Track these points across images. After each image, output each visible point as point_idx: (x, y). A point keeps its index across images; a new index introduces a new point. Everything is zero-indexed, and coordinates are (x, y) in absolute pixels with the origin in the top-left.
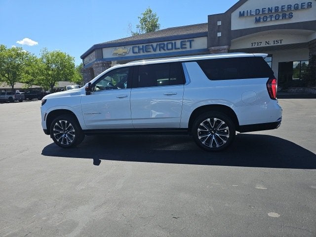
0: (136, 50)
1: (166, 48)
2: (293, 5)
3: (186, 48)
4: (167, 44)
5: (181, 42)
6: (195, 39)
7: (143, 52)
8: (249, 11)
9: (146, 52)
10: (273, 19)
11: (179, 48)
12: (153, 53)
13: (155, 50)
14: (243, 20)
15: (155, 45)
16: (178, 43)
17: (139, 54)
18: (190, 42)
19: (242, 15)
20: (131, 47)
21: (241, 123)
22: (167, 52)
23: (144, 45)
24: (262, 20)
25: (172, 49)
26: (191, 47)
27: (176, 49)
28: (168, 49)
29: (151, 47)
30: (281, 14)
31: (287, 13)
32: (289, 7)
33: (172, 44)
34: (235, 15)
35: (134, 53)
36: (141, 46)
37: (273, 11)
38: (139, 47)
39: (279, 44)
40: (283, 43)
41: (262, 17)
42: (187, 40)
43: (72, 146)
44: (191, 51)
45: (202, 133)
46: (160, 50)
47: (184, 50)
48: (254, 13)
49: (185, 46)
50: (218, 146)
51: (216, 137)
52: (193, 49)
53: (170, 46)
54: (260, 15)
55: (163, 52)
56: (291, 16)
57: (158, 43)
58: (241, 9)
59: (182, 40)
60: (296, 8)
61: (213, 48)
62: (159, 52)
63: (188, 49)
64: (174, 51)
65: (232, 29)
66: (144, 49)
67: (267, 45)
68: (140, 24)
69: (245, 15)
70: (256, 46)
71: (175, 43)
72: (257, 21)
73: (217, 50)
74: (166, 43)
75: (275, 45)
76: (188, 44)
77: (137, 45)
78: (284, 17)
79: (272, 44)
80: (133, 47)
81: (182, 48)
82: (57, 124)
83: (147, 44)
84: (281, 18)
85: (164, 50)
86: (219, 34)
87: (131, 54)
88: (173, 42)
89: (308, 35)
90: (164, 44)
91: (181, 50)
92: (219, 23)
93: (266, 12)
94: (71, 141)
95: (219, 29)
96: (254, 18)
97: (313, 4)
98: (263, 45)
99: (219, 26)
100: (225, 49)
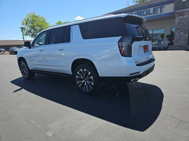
5: (154, 9)
11: (152, 14)
15: (134, 13)
16: (152, 10)
25: (146, 15)
26: (161, 12)
27: (149, 14)
28: (143, 15)
33: (147, 10)
42: (158, 7)
43: (27, 78)
44: (161, 15)
47: (156, 15)
49: (156, 12)
50: (87, 90)
51: (87, 84)
52: (163, 13)
57: (137, 11)
59: (154, 7)
61: (177, 11)
63: (159, 13)
64: (148, 16)
71: (149, 10)
73: (181, 13)
74: (142, 11)
76: (159, 10)
81: (154, 13)
82: (21, 65)
88: (148, 9)
90: (141, 11)
91: (153, 15)
94: (27, 75)
100: (188, 11)
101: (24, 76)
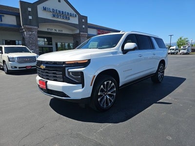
2: (69, 13)
6: (5, 15)
8: (49, 8)
10: (62, 18)
18: (1, 17)
19: (45, 9)
24: (56, 16)
26: (1, 21)
30: (65, 16)
31: (68, 17)
34: (40, 7)
37: (61, 13)
39: (61, 32)
40: (63, 32)
48: (51, 11)
54: (56, 13)
56: (69, 19)
58: (44, 5)
60: (71, 16)
65: (39, 16)
67: (55, 32)
69: (47, 10)
70: (50, 31)
72: (54, 16)
79: (58, 32)
84: (65, 18)
86: (30, 17)
92: (30, 9)
93: (58, 12)
94: (113, 101)
95: (29, 13)
96: (52, 14)
97: (77, 16)
98: (53, 31)
99: (29, 11)
100: (35, 29)
101: (105, 106)
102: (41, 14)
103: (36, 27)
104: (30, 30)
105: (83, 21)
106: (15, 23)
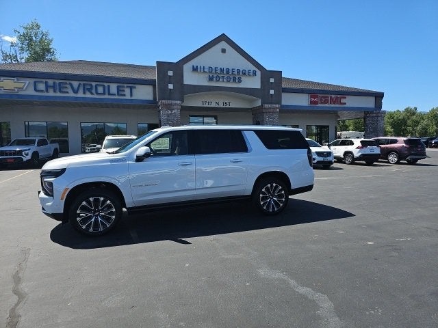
0: (42, 86)
1: (94, 91)
2: (241, 70)
3: (125, 95)
4: (96, 86)
5: (118, 87)
6: (137, 86)
7: (55, 91)
8: (202, 67)
9: (60, 92)
10: (225, 80)
11: (114, 95)
12: (72, 94)
13: (76, 92)
14: (196, 75)
15: (75, 84)
16: (114, 88)
17: (46, 94)
18: (131, 89)
19: (195, 69)
20: (32, 81)
21: (293, 186)
22: (96, 96)
23: (57, 82)
24: (214, 79)
25: (104, 94)
26: (131, 95)
27: (109, 94)
28: (97, 94)
29: (69, 86)
30: (232, 77)
31: (237, 77)
32: (238, 71)
33: (104, 86)
34: (187, 68)
35: (36, 90)
36: (51, 82)
37: (225, 72)
38: (46, 82)
39: (228, 106)
40: (232, 106)
41: (215, 76)
42: (125, 85)
43: (107, 232)
44: (131, 100)
45: (263, 199)
46: (84, 93)
47: (121, 98)
48: (206, 70)
49: (123, 93)
50: (276, 209)
51: (274, 201)
52: (133, 98)
53: (100, 90)
54: (214, 73)
55: (88, 95)
56: (240, 81)
57: (82, 83)
58: (195, 62)
59: (119, 85)
60: (244, 74)
61: (164, 101)
62: (84, 96)
63: (128, 97)
64: (107, 96)
65: (185, 83)
66: (57, 87)
67: (217, 106)
68: (19, 42)
69: (199, 70)
70: (207, 105)
71: (109, 86)
72: (211, 79)
73: (169, 105)
74: (94, 84)
75: (225, 107)
76: (127, 91)
77: (44, 80)
78: (234, 79)
79: (221, 106)
80: (35, 82)
81: (119, 94)
82: (84, 203)
83: (61, 81)
84: (232, 80)
85: (92, 94)
86: (171, 86)
87: (31, 92)
88: (106, 84)
89: (251, 101)
90: (91, 85)
91: (117, 97)
92: (170, 73)
93: (219, 72)
94: (108, 226)
95: (170, 80)
96: (207, 75)
97: (259, 73)
98: (213, 105)
99: (170, 76)
100: (178, 105)
101: (91, 230)
102: (190, 79)
103: (179, 102)
104: (169, 107)
105: (272, 80)
106: (150, 97)
